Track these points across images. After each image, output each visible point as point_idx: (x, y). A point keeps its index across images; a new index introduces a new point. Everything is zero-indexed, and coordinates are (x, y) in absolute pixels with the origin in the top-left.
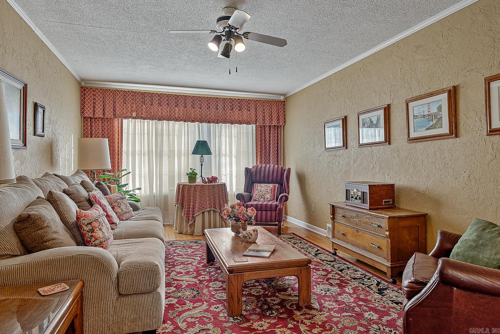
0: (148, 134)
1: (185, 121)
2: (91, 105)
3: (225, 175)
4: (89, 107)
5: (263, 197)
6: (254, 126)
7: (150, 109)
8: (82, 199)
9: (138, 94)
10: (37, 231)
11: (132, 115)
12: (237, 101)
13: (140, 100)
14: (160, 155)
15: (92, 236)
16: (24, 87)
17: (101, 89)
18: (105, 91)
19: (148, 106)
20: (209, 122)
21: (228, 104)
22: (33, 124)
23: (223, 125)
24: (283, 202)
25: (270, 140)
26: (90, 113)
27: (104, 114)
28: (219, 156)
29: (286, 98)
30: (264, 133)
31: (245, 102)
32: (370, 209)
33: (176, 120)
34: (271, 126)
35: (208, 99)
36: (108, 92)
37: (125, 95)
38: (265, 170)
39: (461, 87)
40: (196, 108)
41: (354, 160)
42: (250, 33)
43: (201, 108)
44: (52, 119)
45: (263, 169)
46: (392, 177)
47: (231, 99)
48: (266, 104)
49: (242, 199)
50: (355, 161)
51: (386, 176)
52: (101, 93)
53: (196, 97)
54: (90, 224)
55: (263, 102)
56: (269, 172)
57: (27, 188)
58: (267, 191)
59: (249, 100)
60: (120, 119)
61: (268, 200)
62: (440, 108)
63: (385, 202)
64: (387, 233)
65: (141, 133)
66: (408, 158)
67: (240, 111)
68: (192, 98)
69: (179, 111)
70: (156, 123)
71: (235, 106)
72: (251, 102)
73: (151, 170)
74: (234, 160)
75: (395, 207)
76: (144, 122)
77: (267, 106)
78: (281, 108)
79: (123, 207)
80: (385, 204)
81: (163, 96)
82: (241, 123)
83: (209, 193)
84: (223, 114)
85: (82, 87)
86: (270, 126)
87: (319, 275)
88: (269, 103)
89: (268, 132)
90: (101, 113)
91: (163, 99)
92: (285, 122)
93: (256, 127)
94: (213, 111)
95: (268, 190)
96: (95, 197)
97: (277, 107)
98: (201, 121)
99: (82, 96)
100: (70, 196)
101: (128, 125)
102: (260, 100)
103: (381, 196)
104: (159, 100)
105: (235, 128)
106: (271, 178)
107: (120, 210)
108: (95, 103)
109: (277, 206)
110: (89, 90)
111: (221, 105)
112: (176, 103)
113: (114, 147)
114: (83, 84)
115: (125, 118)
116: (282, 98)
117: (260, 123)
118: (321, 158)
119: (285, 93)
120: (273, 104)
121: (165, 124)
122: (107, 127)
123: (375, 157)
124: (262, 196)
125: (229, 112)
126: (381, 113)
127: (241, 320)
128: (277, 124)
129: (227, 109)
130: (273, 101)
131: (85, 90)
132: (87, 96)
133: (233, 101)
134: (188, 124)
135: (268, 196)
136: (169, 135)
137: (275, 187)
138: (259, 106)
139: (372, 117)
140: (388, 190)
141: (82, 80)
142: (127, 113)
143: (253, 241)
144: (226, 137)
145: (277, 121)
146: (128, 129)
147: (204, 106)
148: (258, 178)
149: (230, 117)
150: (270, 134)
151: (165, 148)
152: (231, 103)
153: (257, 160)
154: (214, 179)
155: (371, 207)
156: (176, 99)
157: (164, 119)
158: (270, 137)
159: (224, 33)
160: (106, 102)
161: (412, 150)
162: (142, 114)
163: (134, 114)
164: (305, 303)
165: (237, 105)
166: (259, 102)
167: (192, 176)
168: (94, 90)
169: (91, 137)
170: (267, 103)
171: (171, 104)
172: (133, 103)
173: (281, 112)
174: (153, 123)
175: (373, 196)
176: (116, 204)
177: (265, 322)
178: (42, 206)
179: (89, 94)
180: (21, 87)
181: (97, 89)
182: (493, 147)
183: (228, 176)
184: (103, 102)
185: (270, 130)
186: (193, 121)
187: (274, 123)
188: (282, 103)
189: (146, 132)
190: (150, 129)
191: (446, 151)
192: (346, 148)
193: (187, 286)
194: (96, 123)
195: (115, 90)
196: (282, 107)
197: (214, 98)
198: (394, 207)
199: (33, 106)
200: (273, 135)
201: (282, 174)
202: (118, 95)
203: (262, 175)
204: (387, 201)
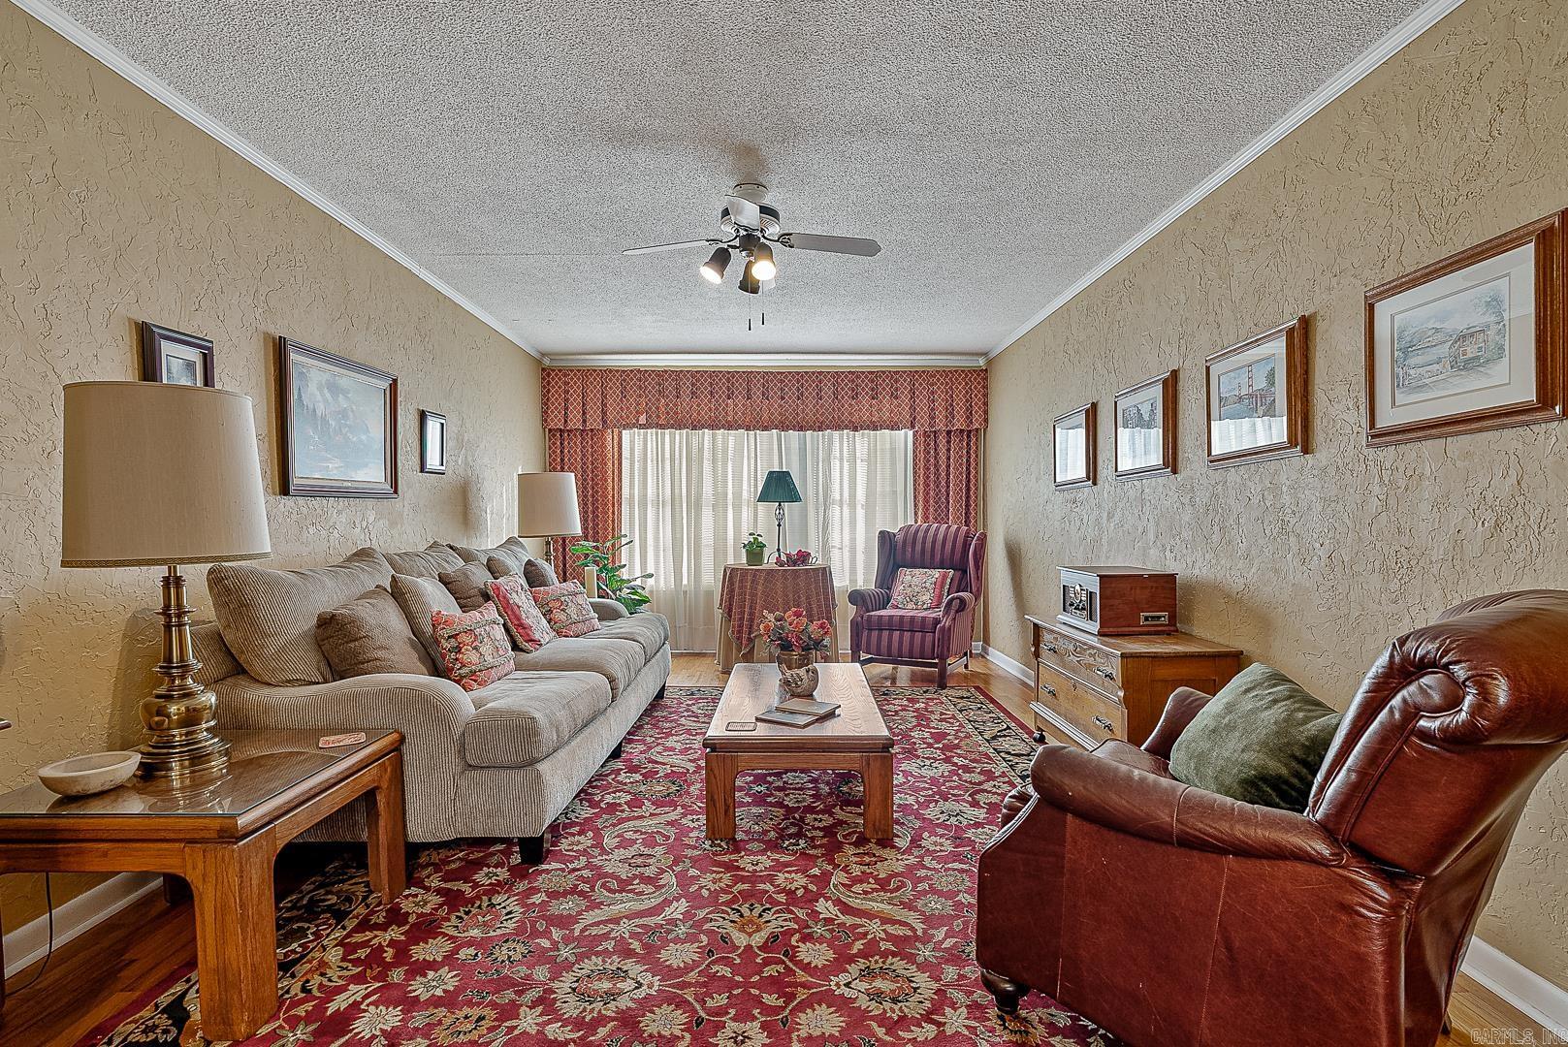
0: (672, 460)
1: (748, 429)
2: (560, 404)
3: (840, 549)
4: (556, 408)
5: (914, 599)
6: (910, 433)
7: (676, 405)
8: (472, 592)
9: (650, 375)
10: (347, 643)
11: (638, 420)
12: (866, 377)
13: (653, 388)
14: (696, 506)
15: (457, 659)
16: (391, 385)
17: (579, 371)
18: (587, 373)
19: (671, 401)
20: (801, 429)
21: (847, 384)
22: (418, 451)
23: (836, 434)
24: (952, 612)
25: (948, 466)
26: (559, 421)
27: (584, 421)
28: (825, 504)
29: (990, 362)
30: (936, 450)
31: (887, 377)
32: (1101, 634)
33: (730, 427)
34: (951, 431)
35: (800, 377)
36: (591, 375)
37: (624, 380)
38: (925, 538)
39: (1319, 318)
40: (772, 398)
41: (1109, 513)
42: (791, 234)
43: (783, 398)
44: (466, 439)
45: (921, 534)
46: (1178, 557)
47: (853, 373)
48: (938, 380)
49: (860, 603)
50: (1110, 516)
51: (1168, 553)
52: (579, 379)
53: (772, 373)
54: (455, 636)
55: (931, 376)
56: (934, 542)
57: (363, 569)
58: (924, 585)
59: (896, 373)
60: (616, 430)
61: (925, 607)
62: (1271, 377)
63: (1146, 619)
64: (1121, 694)
65: (657, 459)
66: (1211, 508)
67: (873, 398)
68: (764, 377)
69: (736, 406)
70: (687, 436)
71: (863, 389)
72: (901, 376)
73: (678, 536)
74: (860, 512)
75: (1177, 631)
76: (663, 435)
77: (942, 384)
78: (976, 388)
79: (572, 610)
80: (1147, 623)
81: (702, 376)
82: (875, 429)
83: (785, 587)
84: (833, 409)
85: (543, 369)
86: (949, 433)
87: (966, 781)
88: (947, 376)
89: (944, 446)
90: (578, 421)
91: (702, 384)
92: (986, 420)
93: (914, 436)
94: (811, 403)
95: (928, 585)
96: (498, 588)
97: (967, 384)
98: (784, 427)
99: (544, 387)
100: (449, 586)
101: (632, 442)
102: (923, 372)
103: (1135, 602)
104: (693, 385)
105: (862, 440)
106: (938, 557)
107: (563, 617)
108: (566, 400)
109: (937, 621)
110: (556, 375)
111: (829, 389)
112: (728, 389)
113: (606, 488)
114: (547, 362)
115: (627, 426)
116: (982, 362)
117: (922, 425)
118: (1049, 507)
119: (985, 351)
120: (957, 379)
121: (706, 438)
122: (592, 447)
123: (1148, 504)
124: (912, 598)
125: (847, 401)
126: (1157, 392)
127: (724, 849)
128: (968, 426)
129: (843, 397)
130: (956, 371)
131: (549, 375)
132: (553, 387)
133: (858, 377)
134: (755, 434)
135: (926, 598)
136: (714, 461)
137: (944, 577)
138: (920, 384)
139: (1142, 403)
140: (1157, 588)
141: (543, 355)
142: (628, 417)
143: (806, 693)
144: (841, 460)
145: (968, 417)
146: (632, 450)
147: (791, 392)
148: (909, 555)
149: (850, 414)
150: (949, 450)
151: (708, 489)
152: (853, 381)
153: (916, 514)
154: (803, 557)
155: (1106, 630)
156: (728, 380)
157: (703, 427)
158: (949, 458)
159: (737, 243)
160: (588, 396)
161: (1220, 487)
162: (658, 417)
163: (642, 419)
164: (877, 833)
165: (866, 385)
166: (920, 376)
167: (755, 550)
168: (564, 372)
169: (562, 470)
170: (941, 376)
171: (717, 393)
172: (640, 396)
173: (976, 396)
174: (681, 435)
175: (1112, 602)
176: (558, 604)
177: (768, 857)
178: (367, 600)
179: (556, 383)
180: (385, 385)
181: (572, 371)
182: (1381, 478)
183: (846, 551)
184: (583, 398)
185: (949, 442)
186: (765, 428)
187: (959, 423)
188: (979, 375)
189: (667, 455)
190: (677, 449)
191: (1285, 489)
192: (1095, 483)
193: (667, 776)
194: (571, 439)
195: (605, 371)
196: (979, 383)
197: (813, 373)
198: (1174, 631)
199: (417, 417)
200: (958, 453)
201: (966, 545)
202: (610, 380)
203: (918, 547)
204: (1152, 617)
